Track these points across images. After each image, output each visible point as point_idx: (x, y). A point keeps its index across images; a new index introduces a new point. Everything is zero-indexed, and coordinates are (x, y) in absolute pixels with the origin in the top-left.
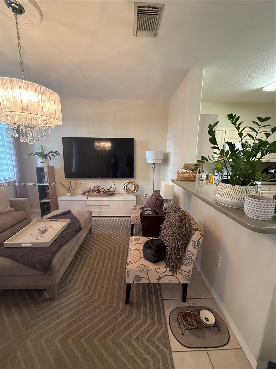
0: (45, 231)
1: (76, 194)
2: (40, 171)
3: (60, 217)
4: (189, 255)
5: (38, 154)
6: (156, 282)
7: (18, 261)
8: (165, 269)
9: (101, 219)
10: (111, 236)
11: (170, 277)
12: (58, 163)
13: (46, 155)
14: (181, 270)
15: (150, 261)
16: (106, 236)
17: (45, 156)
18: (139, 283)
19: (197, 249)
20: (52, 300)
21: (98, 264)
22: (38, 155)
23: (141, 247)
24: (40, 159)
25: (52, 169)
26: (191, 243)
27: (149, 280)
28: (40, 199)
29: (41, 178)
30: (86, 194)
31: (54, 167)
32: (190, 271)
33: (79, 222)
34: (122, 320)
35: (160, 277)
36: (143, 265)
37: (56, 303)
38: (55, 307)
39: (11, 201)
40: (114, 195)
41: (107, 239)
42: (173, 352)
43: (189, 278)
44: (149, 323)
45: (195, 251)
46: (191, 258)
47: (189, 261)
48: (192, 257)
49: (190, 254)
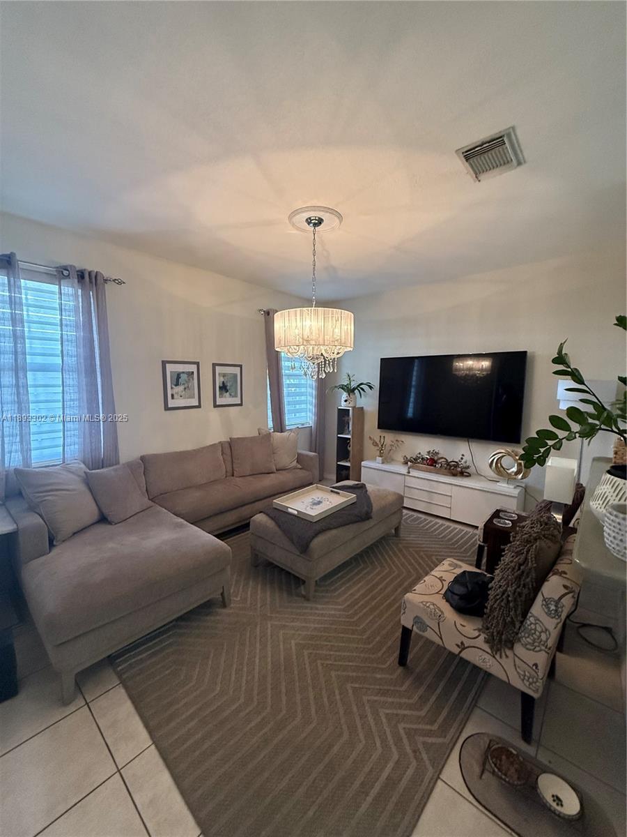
0: (319, 503)
1: (393, 460)
2: (343, 413)
3: (348, 490)
4: (533, 627)
5: (343, 387)
6: (456, 650)
7: (279, 526)
8: (476, 633)
9: (430, 519)
10: (432, 555)
11: (486, 656)
12: (370, 402)
13: (354, 389)
14: (515, 654)
15: (451, 605)
16: (423, 551)
17: (351, 391)
18: (421, 633)
19: (556, 621)
20: (306, 598)
21: (386, 587)
22: (343, 389)
23: (450, 578)
24: (345, 395)
25: (360, 412)
26: (539, 601)
27: (442, 640)
28: (337, 461)
29: (342, 426)
30: (409, 463)
31: (364, 408)
32: (536, 666)
33: (370, 505)
34: (380, 679)
35: (463, 643)
36: (434, 605)
37: (309, 605)
38: (306, 608)
39: (299, 455)
40: (467, 476)
41: (421, 557)
42: (442, 780)
43: (534, 682)
44: (423, 713)
45: (549, 624)
46: (538, 634)
47: (534, 641)
48: (540, 633)
49: (537, 624)
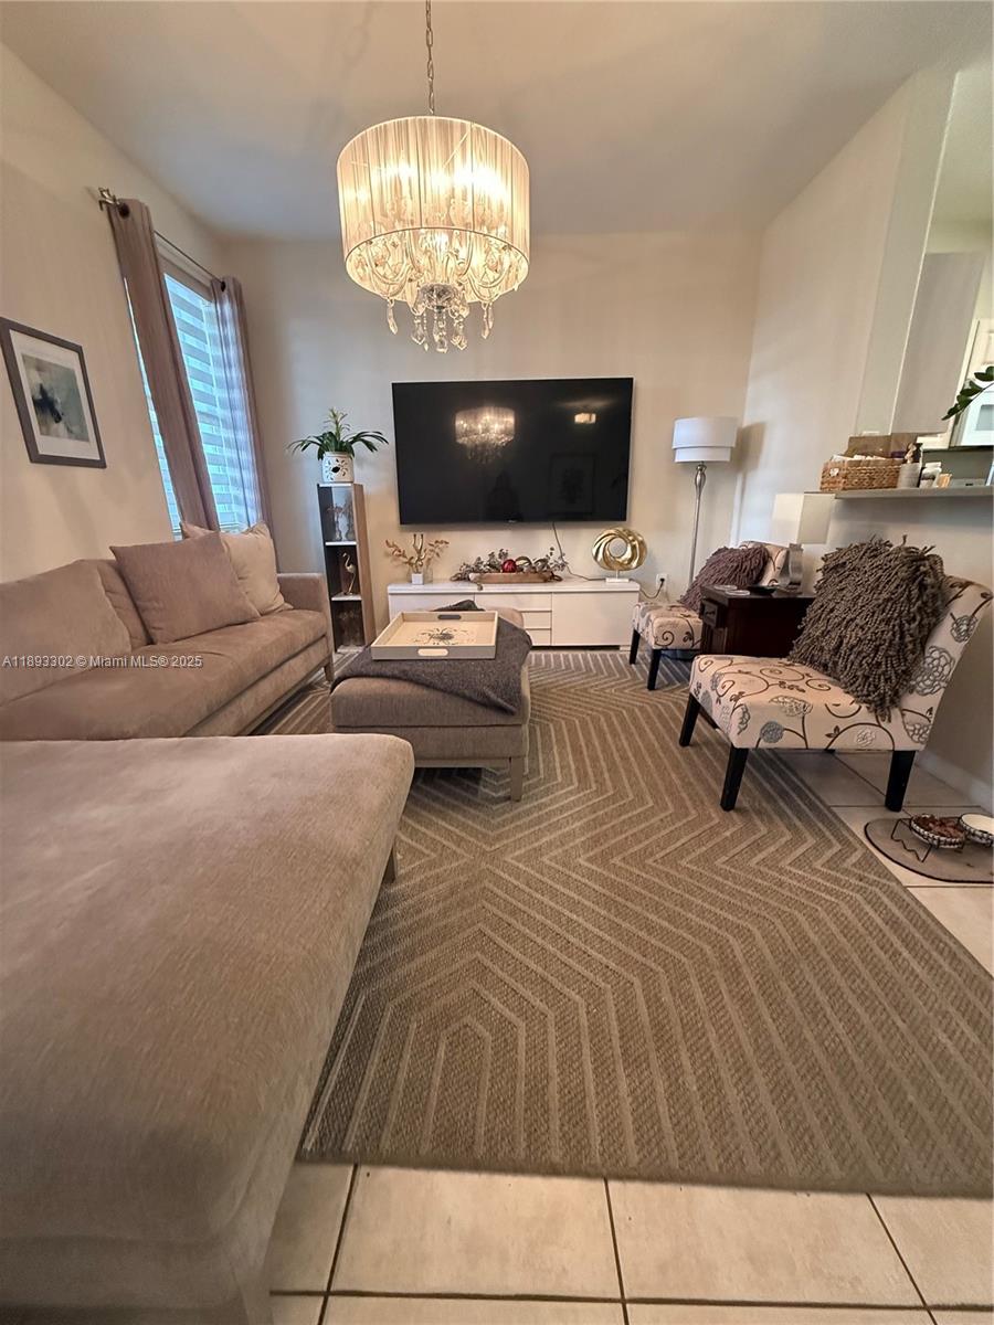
4: (936, 663)
6: (823, 743)
11: (868, 730)
13: (346, 447)
14: (904, 710)
17: (342, 450)
18: (773, 746)
19: (964, 643)
24: (330, 459)
25: (361, 493)
26: (948, 623)
27: (805, 738)
28: (332, 593)
30: (471, 575)
31: (365, 487)
32: (930, 710)
35: (837, 729)
36: (787, 698)
40: (560, 579)
43: (924, 732)
45: (956, 649)
46: (940, 669)
47: (934, 681)
48: (943, 667)
49: (939, 659)
